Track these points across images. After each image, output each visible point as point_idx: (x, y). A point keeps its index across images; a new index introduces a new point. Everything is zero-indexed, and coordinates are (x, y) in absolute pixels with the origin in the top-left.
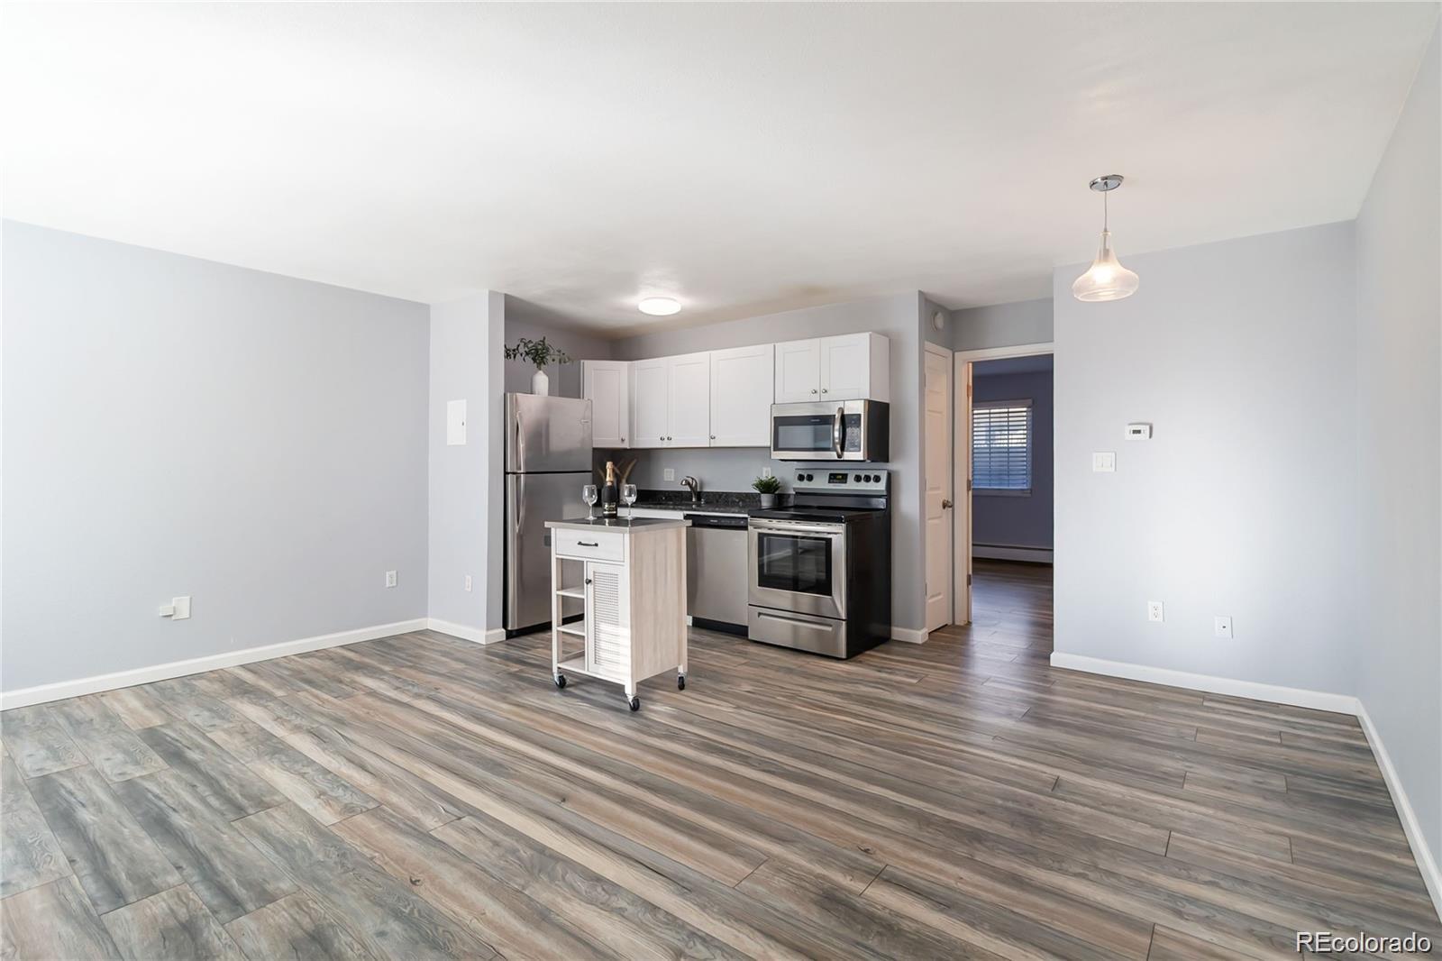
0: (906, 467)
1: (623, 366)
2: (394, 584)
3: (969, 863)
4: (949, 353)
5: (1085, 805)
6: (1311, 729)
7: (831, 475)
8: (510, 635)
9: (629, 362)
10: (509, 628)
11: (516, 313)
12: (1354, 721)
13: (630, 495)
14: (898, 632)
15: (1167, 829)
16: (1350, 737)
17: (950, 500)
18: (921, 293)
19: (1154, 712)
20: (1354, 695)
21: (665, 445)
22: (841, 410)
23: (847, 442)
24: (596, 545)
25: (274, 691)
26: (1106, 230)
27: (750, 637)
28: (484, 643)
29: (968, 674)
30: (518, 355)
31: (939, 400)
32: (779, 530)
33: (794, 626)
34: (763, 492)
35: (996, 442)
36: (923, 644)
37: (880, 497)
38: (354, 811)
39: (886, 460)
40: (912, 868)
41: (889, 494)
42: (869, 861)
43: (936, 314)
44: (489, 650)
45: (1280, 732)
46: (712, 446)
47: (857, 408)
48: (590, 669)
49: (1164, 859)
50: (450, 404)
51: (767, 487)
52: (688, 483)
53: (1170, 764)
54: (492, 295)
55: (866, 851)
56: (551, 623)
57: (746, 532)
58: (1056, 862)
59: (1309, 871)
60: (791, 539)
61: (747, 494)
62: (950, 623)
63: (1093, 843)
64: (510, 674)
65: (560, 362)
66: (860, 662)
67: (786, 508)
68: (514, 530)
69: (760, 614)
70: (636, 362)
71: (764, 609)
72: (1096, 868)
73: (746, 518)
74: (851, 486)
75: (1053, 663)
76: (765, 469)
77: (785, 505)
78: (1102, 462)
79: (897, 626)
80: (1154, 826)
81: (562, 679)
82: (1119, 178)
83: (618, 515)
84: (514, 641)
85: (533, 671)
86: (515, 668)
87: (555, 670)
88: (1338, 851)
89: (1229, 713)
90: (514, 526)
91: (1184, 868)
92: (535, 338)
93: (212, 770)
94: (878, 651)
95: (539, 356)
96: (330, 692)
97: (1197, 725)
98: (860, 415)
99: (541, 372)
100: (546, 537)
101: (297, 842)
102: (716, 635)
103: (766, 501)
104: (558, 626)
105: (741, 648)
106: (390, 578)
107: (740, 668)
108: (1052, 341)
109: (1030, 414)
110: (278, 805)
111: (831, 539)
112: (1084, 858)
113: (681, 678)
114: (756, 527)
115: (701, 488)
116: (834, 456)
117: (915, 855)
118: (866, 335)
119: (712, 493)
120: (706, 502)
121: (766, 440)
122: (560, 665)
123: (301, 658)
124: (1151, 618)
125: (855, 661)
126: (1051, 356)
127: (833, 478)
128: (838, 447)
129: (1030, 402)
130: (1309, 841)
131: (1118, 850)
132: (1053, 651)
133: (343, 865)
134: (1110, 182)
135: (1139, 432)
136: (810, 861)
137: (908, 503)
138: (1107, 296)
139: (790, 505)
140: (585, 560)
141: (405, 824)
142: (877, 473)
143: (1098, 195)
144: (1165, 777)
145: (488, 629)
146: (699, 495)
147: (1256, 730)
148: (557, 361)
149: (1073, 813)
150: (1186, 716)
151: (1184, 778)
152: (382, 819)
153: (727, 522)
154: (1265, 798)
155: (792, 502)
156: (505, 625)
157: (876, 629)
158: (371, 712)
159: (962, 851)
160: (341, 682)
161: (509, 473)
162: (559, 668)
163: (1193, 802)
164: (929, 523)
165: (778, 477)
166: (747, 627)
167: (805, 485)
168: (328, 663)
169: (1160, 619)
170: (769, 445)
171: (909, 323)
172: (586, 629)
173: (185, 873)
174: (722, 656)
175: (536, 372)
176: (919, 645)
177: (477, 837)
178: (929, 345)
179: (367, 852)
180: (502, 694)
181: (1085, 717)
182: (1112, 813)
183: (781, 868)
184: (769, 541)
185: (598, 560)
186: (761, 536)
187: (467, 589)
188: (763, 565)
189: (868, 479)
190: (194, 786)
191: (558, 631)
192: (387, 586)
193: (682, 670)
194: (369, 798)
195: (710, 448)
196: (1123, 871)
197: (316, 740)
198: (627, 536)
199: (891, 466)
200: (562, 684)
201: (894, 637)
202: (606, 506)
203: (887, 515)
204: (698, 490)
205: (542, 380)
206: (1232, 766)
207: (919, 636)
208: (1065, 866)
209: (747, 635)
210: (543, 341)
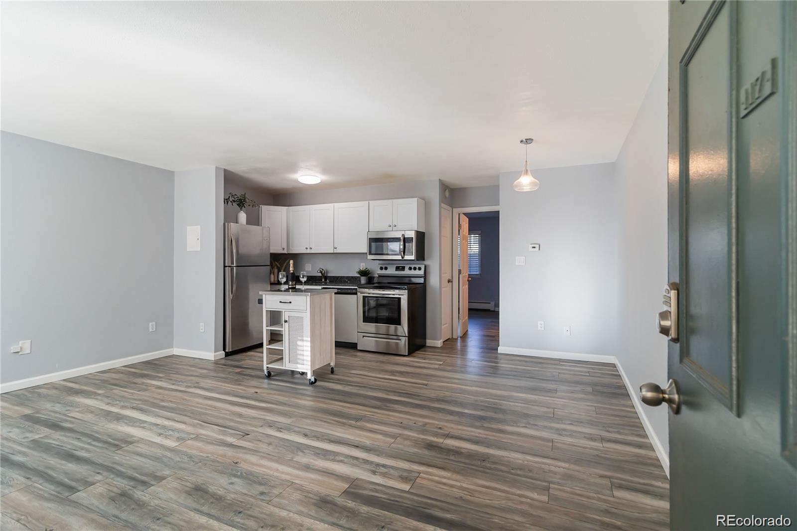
0: (433, 263)
1: (283, 210)
2: (154, 330)
3: (482, 427)
4: (450, 208)
5: (522, 403)
6: (600, 369)
7: (396, 267)
8: (227, 354)
9: (287, 207)
10: (227, 351)
11: (230, 179)
12: (614, 366)
13: (303, 277)
14: (429, 342)
15: (552, 408)
16: (613, 371)
17: (451, 279)
18: (440, 180)
19: (542, 368)
20: (613, 355)
21: (308, 251)
22: (403, 235)
23: (406, 252)
24: (290, 302)
25: (96, 391)
26: (526, 161)
27: (358, 348)
28: (213, 359)
29: (466, 359)
30: (229, 202)
31: (447, 231)
32: (369, 294)
33: (376, 341)
34: (362, 276)
35: (472, 251)
36: (441, 347)
37: (421, 277)
38: (184, 439)
39: (424, 260)
40: (460, 432)
41: (425, 276)
42: (442, 431)
43: (445, 190)
44: (216, 362)
45: (589, 372)
46: (335, 252)
47: (411, 234)
48: (287, 365)
49: (553, 418)
50: (189, 228)
51: (364, 273)
52: (321, 272)
53: (551, 386)
54: (217, 168)
55: (440, 428)
56: (262, 343)
57: (356, 296)
58: (515, 423)
59: (602, 416)
60: (375, 298)
61: (352, 277)
62: (451, 337)
63: (527, 416)
64: (236, 373)
65: (253, 207)
66: (414, 356)
67: (374, 284)
68: (229, 297)
69: (363, 336)
70: (291, 207)
71: (366, 334)
72: (530, 424)
73: (357, 289)
74: (407, 272)
75: (499, 352)
76: (362, 264)
77: (373, 282)
78: (520, 261)
79: (429, 339)
80: (548, 408)
81: (269, 373)
82: (532, 140)
83: (297, 288)
84: (230, 357)
85: (249, 370)
86: (238, 370)
87: (265, 368)
88: (611, 409)
89: (570, 366)
90: (229, 295)
91: (560, 420)
92: (239, 193)
93: (85, 430)
94: (422, 351)
95: (241, 203)
96: (133, 389)
97: (559, 371)
98: (413, 238)
99: (242, 211)
100: (259, 300)
101: (161, 455)
102: (341, 349)
103: (363, 280)
104: (267, 345)
105: (355, 353)
106: (152, 326)
107: (357, 362)
108: (499, 205)
109: (480, 238)
110: (138, 442)
111: (400, 298)
112: (524, 421)
113: (332, 368)
114: (362, 293)
115: (327, 274)
116: (399, 257)
117: (460, 427)
118: (416, 199)
119: (333, 276)
120: (330, 282)
121: (365, 249)
122: (268, 366)
123: (101, 373)
124: (539, 328)
125: (412, 356)
126: (499, 211)
127: (398, 268)
128: (402, 253)
129: (480, 232)
130: (601, 407)
131: (537, 417)
132: (499, 346)
133: (193, 461)
134: (528, 141)
135: (535, 247)
136: (418, 434)
137: (434, 281)
138: (527, 189)
139: (375, 282)
140: (283, 310)
141: (216, 441)
142: (419, 266)
143: (523, 146)
144: (549, 391)
145: (215, 352)
146: (326, 278)
147: (581, 372)
148: (251, 206)
149: (517, 406)
150: (555, 368)
151: (556, 390)
152: (203, 441)
153: (346, 291)
154: (585, 395)
155: (376, 280)
156: (224, 349)
157: (419, 341)
158: (165, 396)
159: (478, 424)
160: (136, 384)
161: (226, 266)
162: (267, 367)
163: (561, 398)
164: (443, 289)
165: (369, 268)
166: (357, 344)
167: (384, 272)
168: (121, 375)
169: (543, 329)
170: (366, 252)
171: (434, 195)
172: (285, 346)
173: (103, 475)
174: (348, 358)
175: (239, 212)
176: (438, 347)
177: (258, 443)
178: (443, 205)
179: (204, 455)
180: (237, 382)
181: (516, 372)
182: (533, 405)
183: (406, 438)
184: (368, 299)
185: (290, 311)
186: (364, 297)
187: (201, 331)
188: (365, 311)
189: (415, 269)
190: (78, 439)
191: (267, 348)
192: (150, 331)
193: (333, 364)
194: (189, 434)
195: (334, 253)
196: (539, 424)
197: (140, 412)
198: (308, 298)
199: (426, 262)
200: (269, 376)
201: (428, 344)
202: (290, 283)
203: (424, 286)
204: (326, 275)
205: (243, 216)
206: (573, 385)
207: (439, 343)
208: (518, 424)
209: (357, 348)
210: (245, 195)
